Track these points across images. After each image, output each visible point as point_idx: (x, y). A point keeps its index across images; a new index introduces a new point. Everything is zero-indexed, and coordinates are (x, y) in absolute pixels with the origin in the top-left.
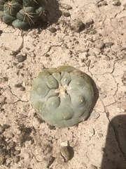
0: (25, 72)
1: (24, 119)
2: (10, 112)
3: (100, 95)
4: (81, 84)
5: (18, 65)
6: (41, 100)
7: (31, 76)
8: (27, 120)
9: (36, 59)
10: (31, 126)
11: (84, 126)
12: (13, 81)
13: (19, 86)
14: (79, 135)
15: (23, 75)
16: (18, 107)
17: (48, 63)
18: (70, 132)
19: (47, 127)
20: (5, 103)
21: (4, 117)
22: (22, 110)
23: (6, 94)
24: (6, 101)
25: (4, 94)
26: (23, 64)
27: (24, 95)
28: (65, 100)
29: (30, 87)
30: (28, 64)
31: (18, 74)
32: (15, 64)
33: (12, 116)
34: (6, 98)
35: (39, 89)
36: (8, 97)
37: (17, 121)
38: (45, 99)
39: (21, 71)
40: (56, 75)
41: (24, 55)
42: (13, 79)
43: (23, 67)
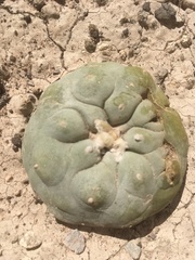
0: (135, 38)
1: (23, 73)
2: (28, 38)
3: (134, 242)
4: (138, 187)
5: (145, 14)
6: (67, 94)
7: (131, 54)
8: (23, 82)
9: (178, 52)
10: (11, 93)
11: (42, 219)
12: (101, 18)
13: (96, 35)
14: (17, 211)
15: (126, 34)
16: (46, 50)
17: (178, 84)
18: (19, 187)
19: (17, 131)
20: (45, 20)
21: (12, 30)
22: (40, 61)
23: (67, 14)
24: (51, 21)
25: (65, 9)
26: (154, 26)
27: (76, 55)
28: (81, 154)
29: (100, 60)
30: (159, 38)
31: (124, 21)
32: (147, 8)
33: (20, 45)
34: (56, 17)
35: (93, 79)
36: (62, 22)
37: (13, 59)
38: (71, 102)
39: (134, 28)
40: (145, 111)
41: (179, 19)
42: (109, 16)
43: (147, 27)
